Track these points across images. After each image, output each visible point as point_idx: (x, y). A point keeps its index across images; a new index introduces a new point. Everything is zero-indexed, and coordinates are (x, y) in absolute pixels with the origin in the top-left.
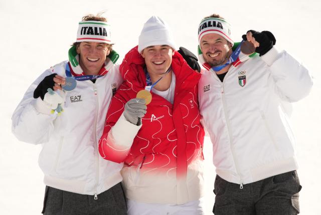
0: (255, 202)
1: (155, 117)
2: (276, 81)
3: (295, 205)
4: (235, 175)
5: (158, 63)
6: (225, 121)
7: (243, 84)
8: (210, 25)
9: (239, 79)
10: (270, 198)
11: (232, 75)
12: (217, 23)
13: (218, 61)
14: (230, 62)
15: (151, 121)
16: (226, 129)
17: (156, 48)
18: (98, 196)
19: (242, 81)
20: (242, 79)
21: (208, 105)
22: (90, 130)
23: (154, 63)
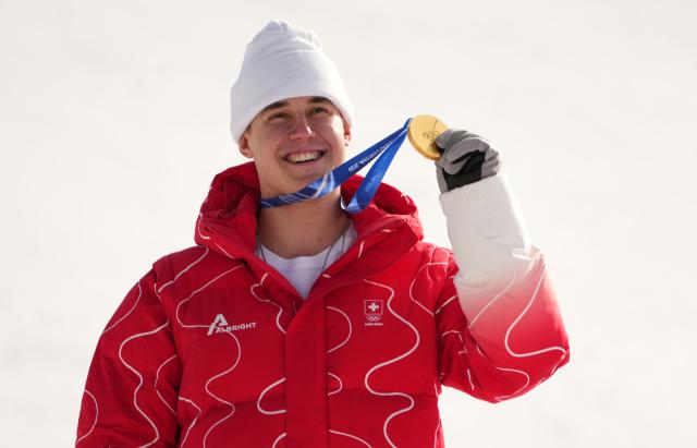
1: (224, 322)
15: (210, 333)
23: (286, 158)
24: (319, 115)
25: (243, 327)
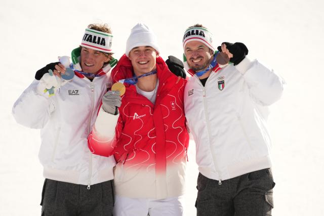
0: (233, 197)
1: (137, 116)
2: (249, 88)
3: (269, 201)
4: (214, 172)
5: (143, 63)
6: (205, 122)
7: (221, 88)
8: (193, 33)
9: (219, 84)
10: (246, 193)
11: (212, 80)
12: (199, 32)
13: (200, 66)
14: (210, 68)
15: (134, 119)
16: (206, 130)
17: (140, 49)
18: (91, 186)
19: (221, 85)
20: (221, 83)
21: (191, 108)
22: (84, 124)
23: (138, 62)
24: (148, 51)
25: (142, 116)
